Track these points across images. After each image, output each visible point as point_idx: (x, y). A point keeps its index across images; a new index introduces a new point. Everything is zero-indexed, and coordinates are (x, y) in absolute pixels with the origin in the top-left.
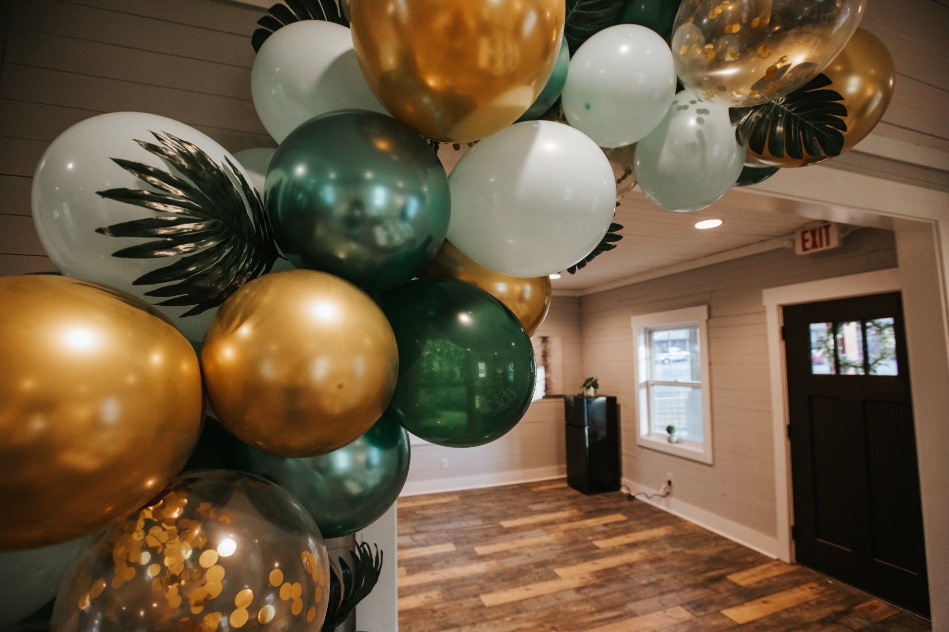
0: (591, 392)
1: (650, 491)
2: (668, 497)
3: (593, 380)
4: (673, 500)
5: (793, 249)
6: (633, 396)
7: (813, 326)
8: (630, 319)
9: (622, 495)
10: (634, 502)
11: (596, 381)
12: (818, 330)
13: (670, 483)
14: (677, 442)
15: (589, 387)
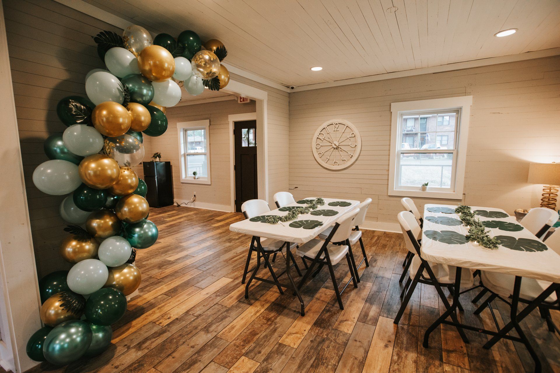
0: (158, 159)
1: (186, 202)
2: (194, 202)
3: (158, 154)
4: (196, 203)
5: (237, 101)
6: (178, 160)
7: (243, 130)
8: (176, 124)
9: (175, 206)
10: (180, 207)
11: (160, 154)
12: (244, 131)
13: (195, 196)
14: (198, 179)
15: (156, 157)
